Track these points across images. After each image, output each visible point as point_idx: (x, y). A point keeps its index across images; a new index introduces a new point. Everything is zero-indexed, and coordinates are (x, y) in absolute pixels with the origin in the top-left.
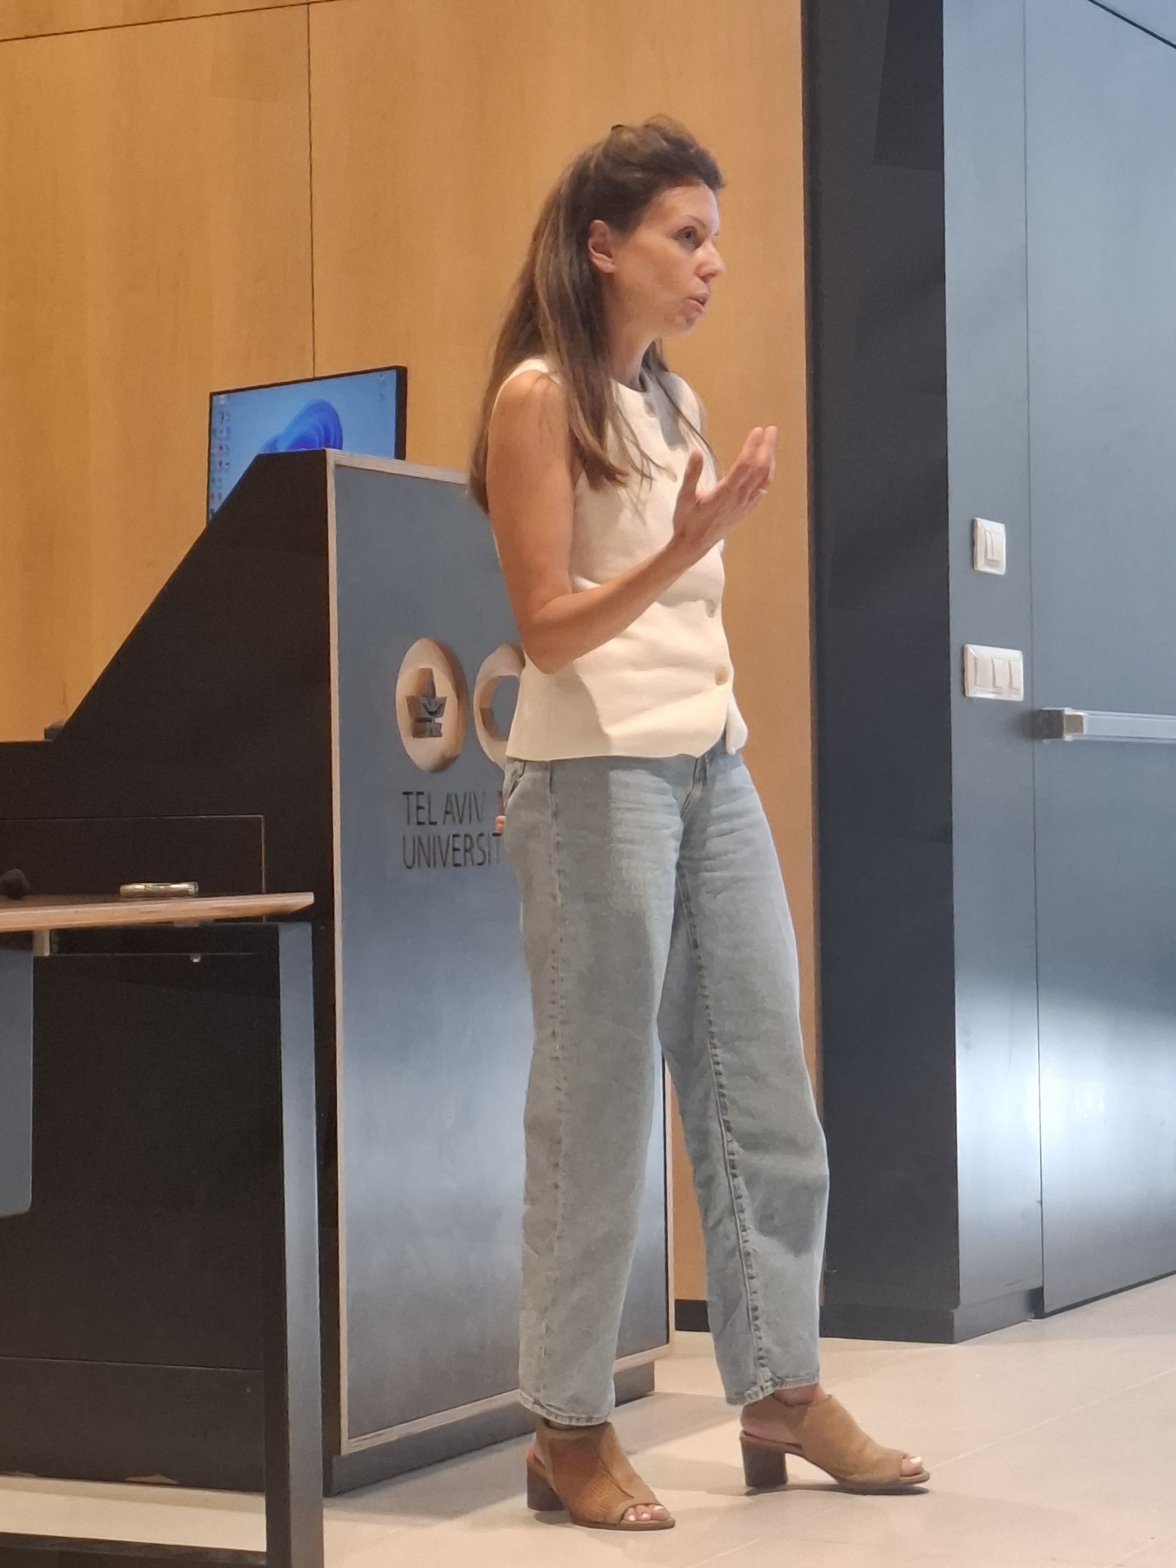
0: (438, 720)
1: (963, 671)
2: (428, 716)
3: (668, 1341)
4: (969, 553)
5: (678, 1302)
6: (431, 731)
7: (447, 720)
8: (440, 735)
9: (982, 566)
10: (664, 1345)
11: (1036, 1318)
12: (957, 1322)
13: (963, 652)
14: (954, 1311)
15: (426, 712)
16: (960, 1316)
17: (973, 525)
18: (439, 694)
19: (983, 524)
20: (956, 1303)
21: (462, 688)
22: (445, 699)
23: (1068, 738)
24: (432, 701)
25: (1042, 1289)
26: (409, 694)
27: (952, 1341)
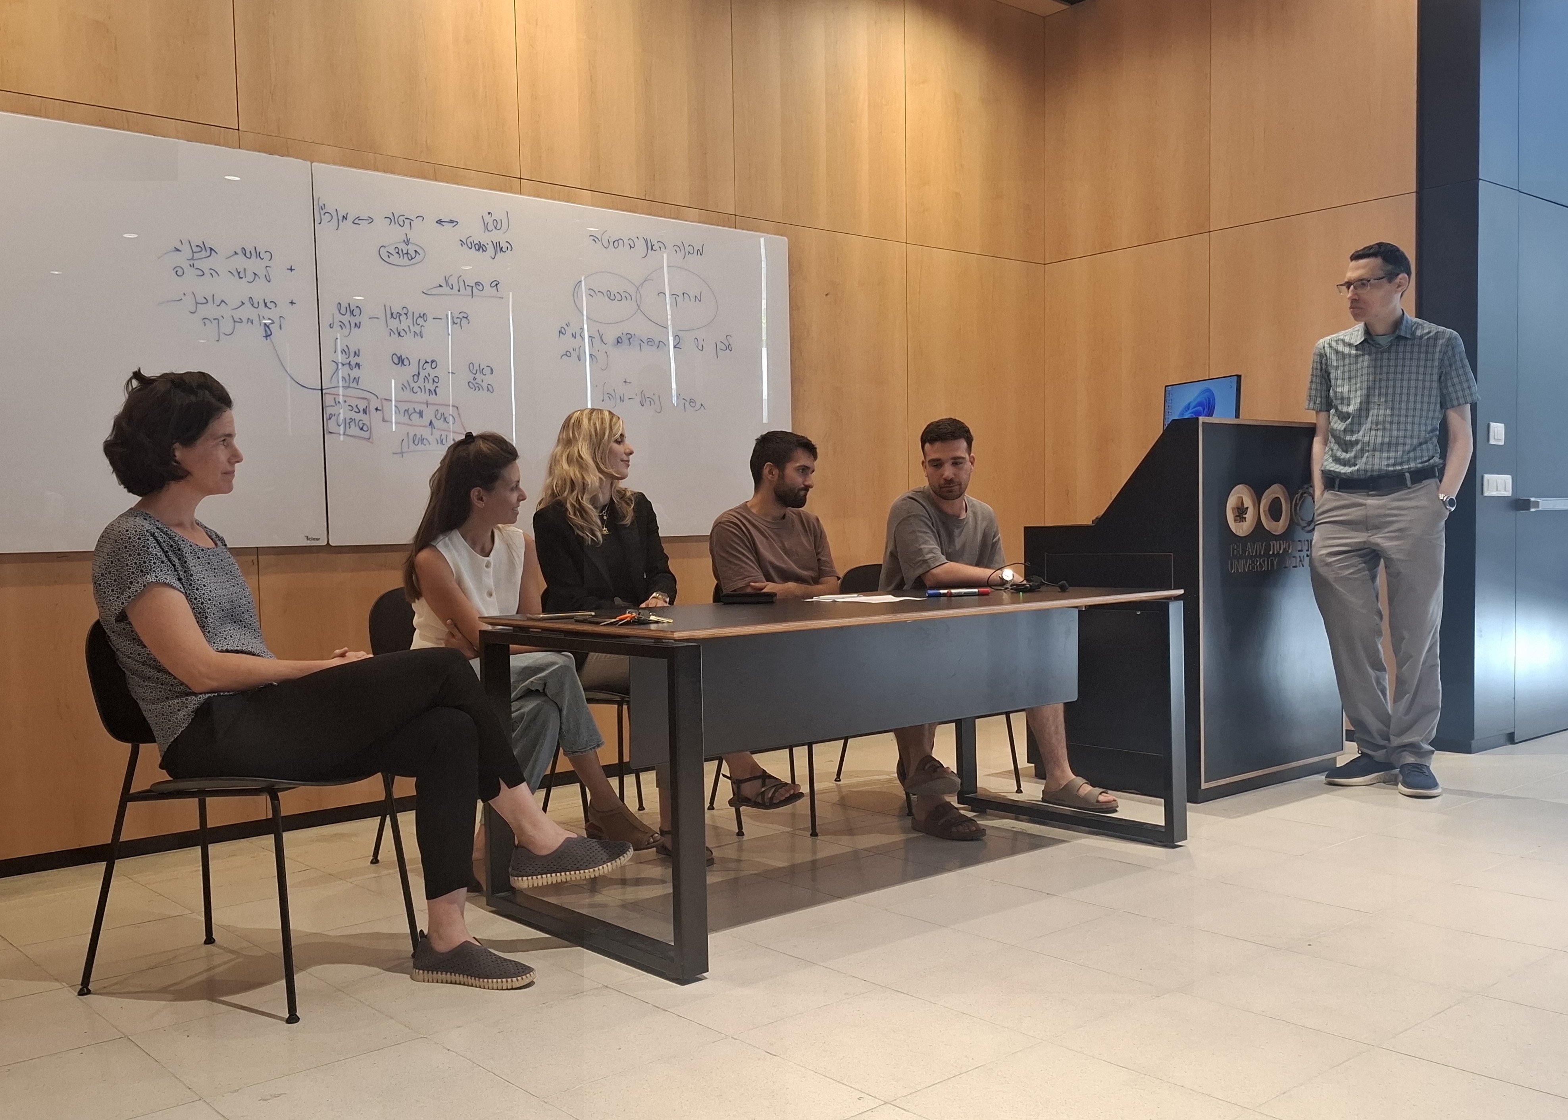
0: (1245, 516)
1: (1482, 485)
2: (1240, 514)
3: (1342, 750)
4: (1486, 437)
5: (1347, 731)
6: (1243, 520)
7: (1250, 515)
9: (1492, 442)
10: (1340, 751)
11: (1511, 744)
12: (1473, 746)
13: (1482, 477)
14: (1472, 741)
15: (1240, 512)
16: (1474, 744)
17: (1489, 425)
18: (1247, 505)
19: (1493, 425)
20: (1473, 739)
21: (1255, 503)
22: (1249, 507)
23: (1532, 510)
24: (1244, 508)
25: (1514, 733)
26: (1233, 506)
27: (1470, 753)
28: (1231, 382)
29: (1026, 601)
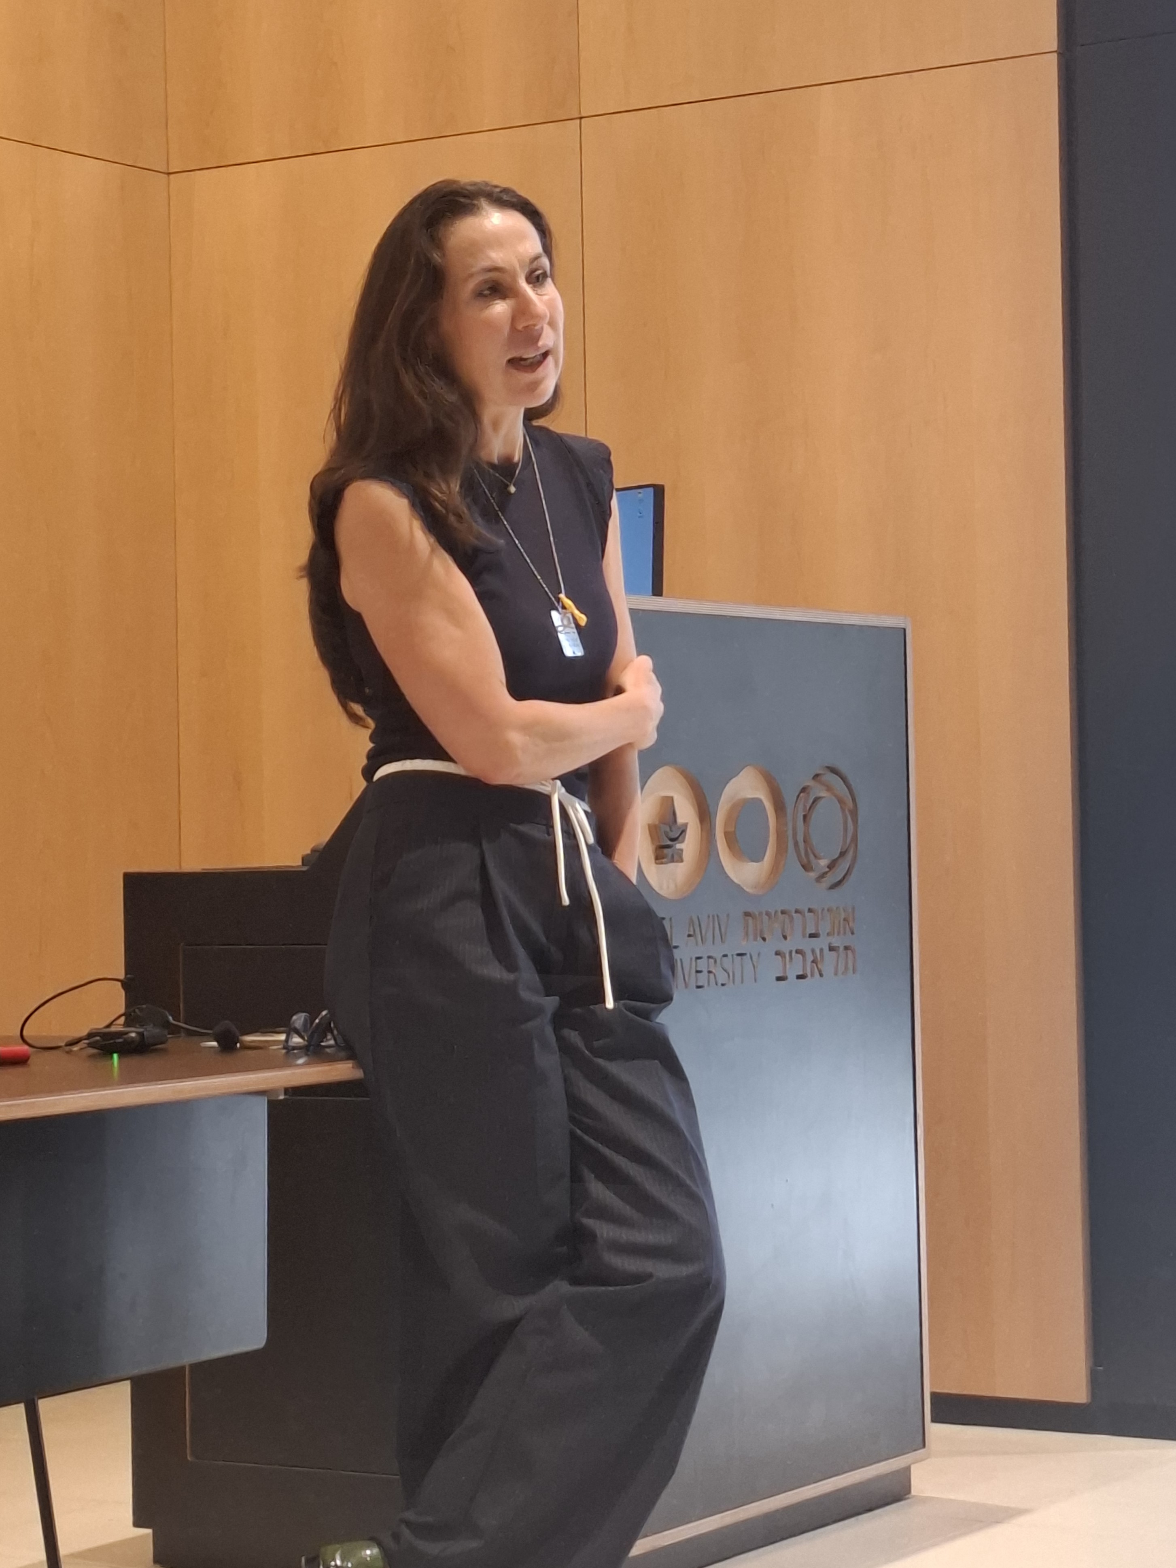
0: (678, 846)
2: (669, 843)
3: (924, 1446)
6: (673, 856)
7: (689, 846)
8: (682, 861)
10: (920, 1449)
15: (667, 839)
18: (680, 820)
21: (705, 815)
22: (686, 825)
24: (673, 829)
26: (650, 823)
28: (641, 501)
29: (129, 1079)
